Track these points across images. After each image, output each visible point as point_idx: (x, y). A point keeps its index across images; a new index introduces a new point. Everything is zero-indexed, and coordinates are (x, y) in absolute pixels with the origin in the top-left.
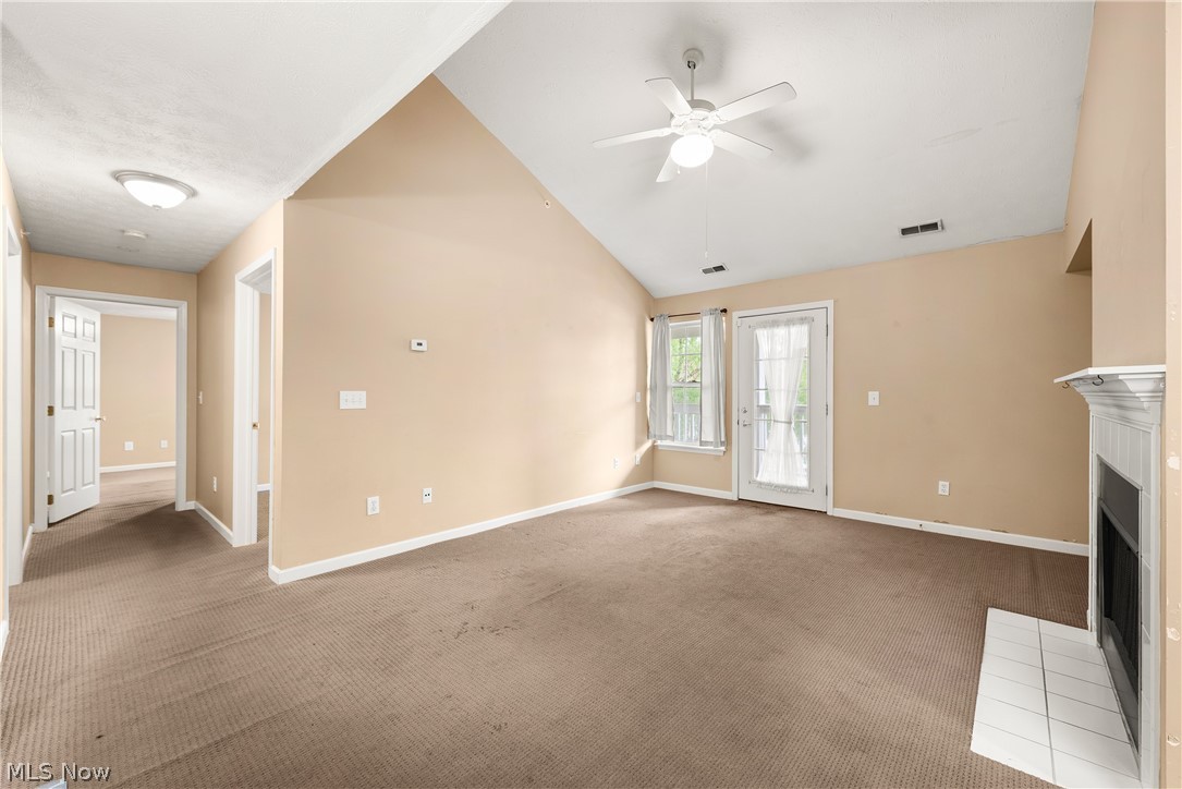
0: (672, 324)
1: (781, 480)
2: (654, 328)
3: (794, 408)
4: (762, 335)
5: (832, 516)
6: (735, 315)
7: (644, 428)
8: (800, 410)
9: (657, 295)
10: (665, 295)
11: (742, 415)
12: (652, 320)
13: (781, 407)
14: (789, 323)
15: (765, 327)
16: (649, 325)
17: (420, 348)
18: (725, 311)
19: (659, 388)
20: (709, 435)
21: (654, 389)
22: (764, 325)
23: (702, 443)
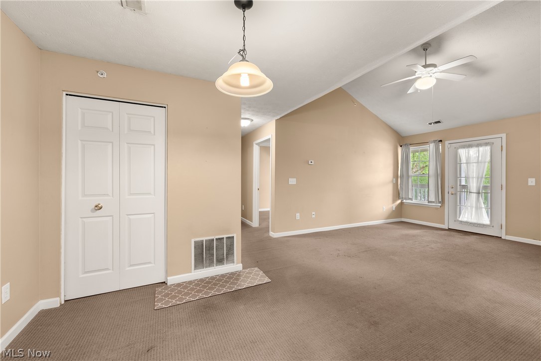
0: (412, 148)
1: (474, 220)
2: (402, 150)
3: (482, 187)
4: (462, 152)
5: (505, 239)
6: (447, 143)
7: (397, 194)
8: (485, 187)
9: (404, 135)
10: (407, 135)
11: (450, 189)
12: (401, 146)
13: (473, 186)
14: (478, 145)
15: (464, 148)
16: (400, 149)
17: (311, 163)
18: (441, 141)
19: (405, 176)
20: (432, 198)
21: (402, 177)
22: (464, 147)
23: (429, 202)
